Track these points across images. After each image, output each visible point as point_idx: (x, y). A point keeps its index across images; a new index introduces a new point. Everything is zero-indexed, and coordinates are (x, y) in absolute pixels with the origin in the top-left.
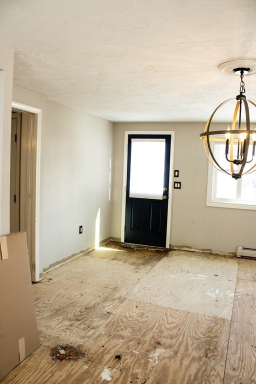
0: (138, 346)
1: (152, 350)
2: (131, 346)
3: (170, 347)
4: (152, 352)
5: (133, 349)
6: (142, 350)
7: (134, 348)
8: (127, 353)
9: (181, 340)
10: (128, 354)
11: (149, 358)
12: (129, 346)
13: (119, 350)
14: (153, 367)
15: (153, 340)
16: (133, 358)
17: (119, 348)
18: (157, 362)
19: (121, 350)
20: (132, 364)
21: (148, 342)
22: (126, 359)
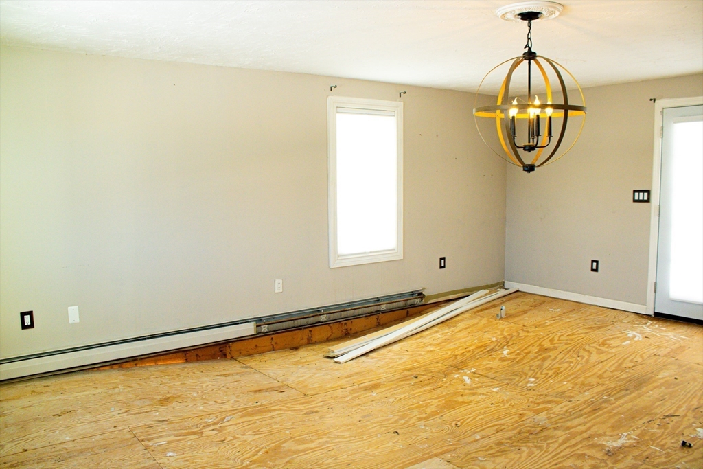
0: (650, 454)
1: (626, 447)
2: (663, 456)
3: (594, 446)
4: (627, 445)
5: (660, 452)
6: (644, 449)
7: (658, 454)
8: (671, 449)
9: (568, 450)
10: (669, 448)
11: (635, 439)
12: (666, 457)
13: (685, 455)
14: (634, 430)
15: (619, 458)
16: (662, 443)
17: (685, 457)
18: (625, 434)
19: (681, 454)
20: (664, 437)
21: (630, 457)
22: (673, 443)
